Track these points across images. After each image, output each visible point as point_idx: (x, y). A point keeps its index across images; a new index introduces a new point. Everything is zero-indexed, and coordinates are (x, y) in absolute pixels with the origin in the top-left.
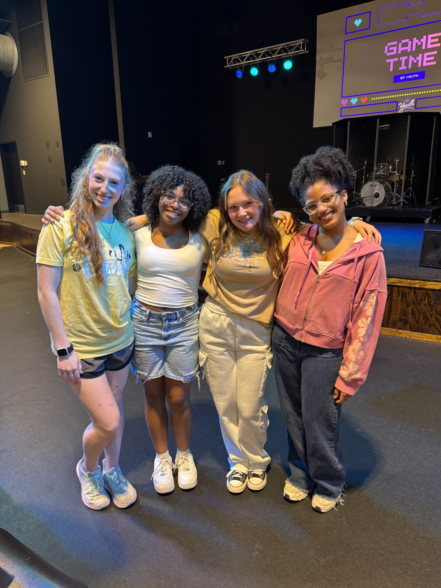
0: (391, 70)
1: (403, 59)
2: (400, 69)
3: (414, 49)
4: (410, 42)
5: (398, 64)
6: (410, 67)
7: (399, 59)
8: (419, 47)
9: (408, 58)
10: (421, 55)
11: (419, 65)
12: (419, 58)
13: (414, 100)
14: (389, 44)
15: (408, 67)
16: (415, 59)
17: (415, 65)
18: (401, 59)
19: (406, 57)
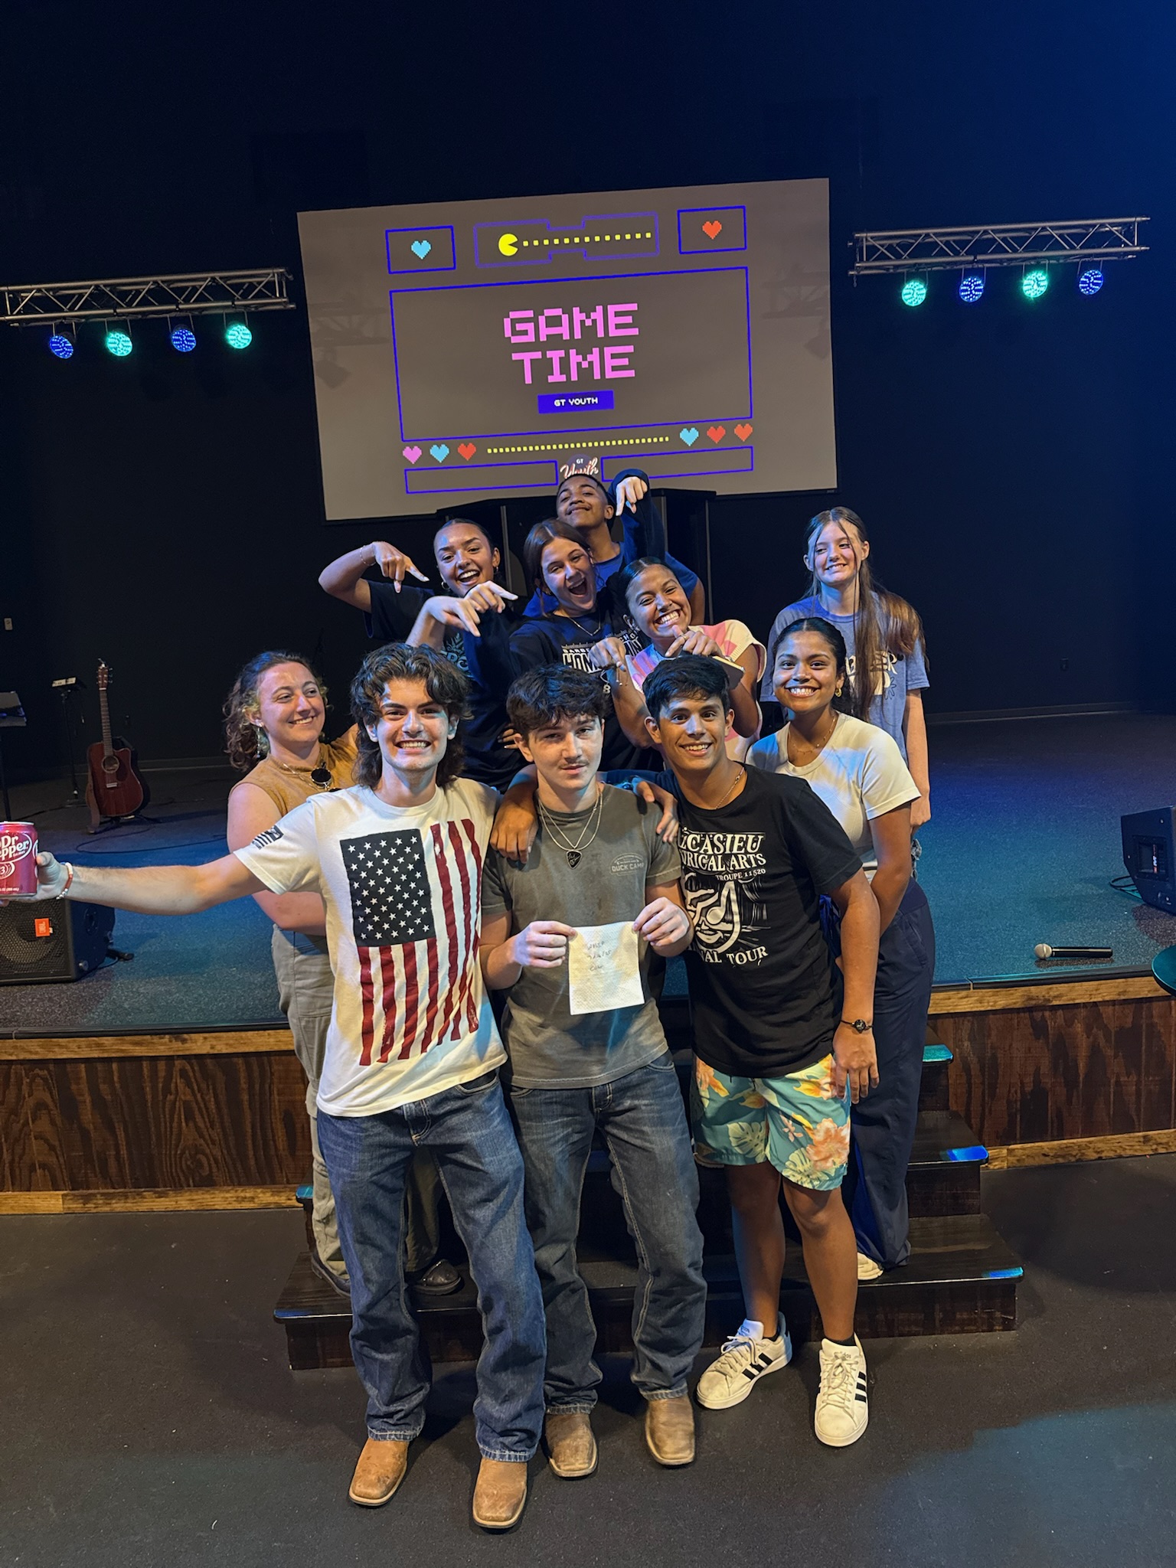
0: (528, 380)
1: (555, 355)
2: (551, 379)
3: (578, 336)
4: (565, 318)
5: (542, 368)
6: (574, 378)
7: (544, 355)
8: (589, 331)
9: (567, 354)
10: (596, 350)
11: (597, 376)
12: (594, 357)
13: (595, 461)
14: (513, 315)
15: (569, 377)
16: (585, 359)
17: (585, 373)
18: (549, 354)
19: (562, 353)
